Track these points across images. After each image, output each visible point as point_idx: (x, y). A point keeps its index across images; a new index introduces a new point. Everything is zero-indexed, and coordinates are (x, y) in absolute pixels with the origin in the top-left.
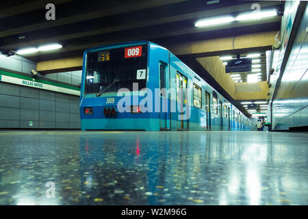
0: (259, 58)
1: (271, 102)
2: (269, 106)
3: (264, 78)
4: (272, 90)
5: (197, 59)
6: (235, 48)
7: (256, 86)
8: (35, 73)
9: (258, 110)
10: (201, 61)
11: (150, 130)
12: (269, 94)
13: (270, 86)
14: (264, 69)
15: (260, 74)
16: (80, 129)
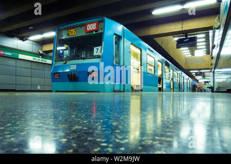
0: (204, 38)
1: (213, 70)
2: (212, 73)
3: (208, 52)
4: (214, 61)
5: (155, 39)
6: (183, 30)
7: (202, 59)
8: (41, 52)
9: (204, 77)
10: (158, 40)
11: (105, 92)
12: (212, 64)
13: (212, 58)
14: (208, 46)
15: (205, 50)
16: (51, 91)
